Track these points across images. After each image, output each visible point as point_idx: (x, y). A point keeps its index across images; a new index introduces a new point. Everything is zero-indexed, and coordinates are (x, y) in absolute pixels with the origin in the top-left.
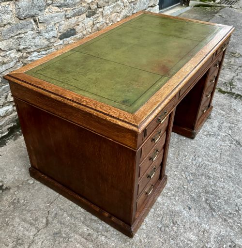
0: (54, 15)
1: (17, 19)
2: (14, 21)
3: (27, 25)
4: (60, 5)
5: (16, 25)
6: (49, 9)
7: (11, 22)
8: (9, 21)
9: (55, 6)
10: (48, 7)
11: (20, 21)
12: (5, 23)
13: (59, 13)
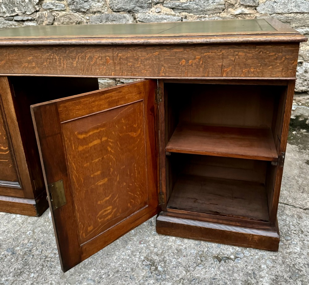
0: (160, 17)
1: (111, 10)
2: (106, 11)
3: (120, 19)
4: (174, 6)
5: (106, 15)
6: (156, 8)
7: (103, 11)
8: (100, 10)
9: (166, 7)
10: (155, 6)
11: (113, 13)
12: (95, 10)
13: (169, 16)
